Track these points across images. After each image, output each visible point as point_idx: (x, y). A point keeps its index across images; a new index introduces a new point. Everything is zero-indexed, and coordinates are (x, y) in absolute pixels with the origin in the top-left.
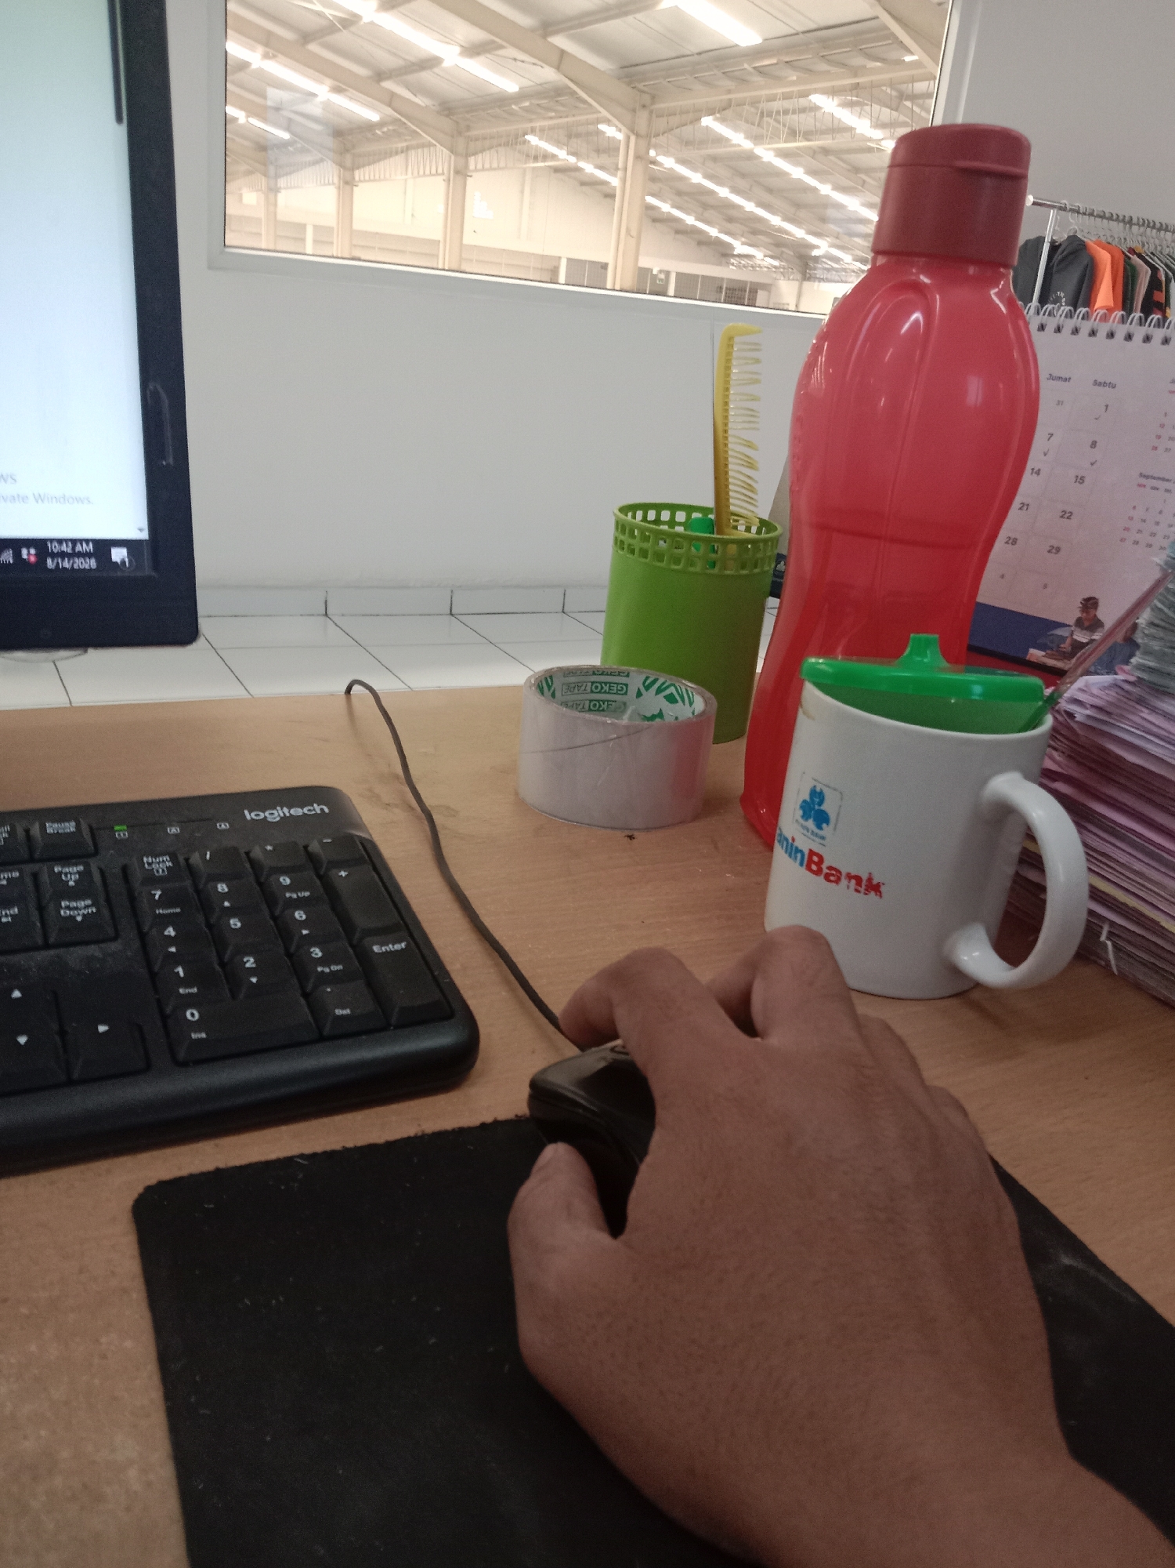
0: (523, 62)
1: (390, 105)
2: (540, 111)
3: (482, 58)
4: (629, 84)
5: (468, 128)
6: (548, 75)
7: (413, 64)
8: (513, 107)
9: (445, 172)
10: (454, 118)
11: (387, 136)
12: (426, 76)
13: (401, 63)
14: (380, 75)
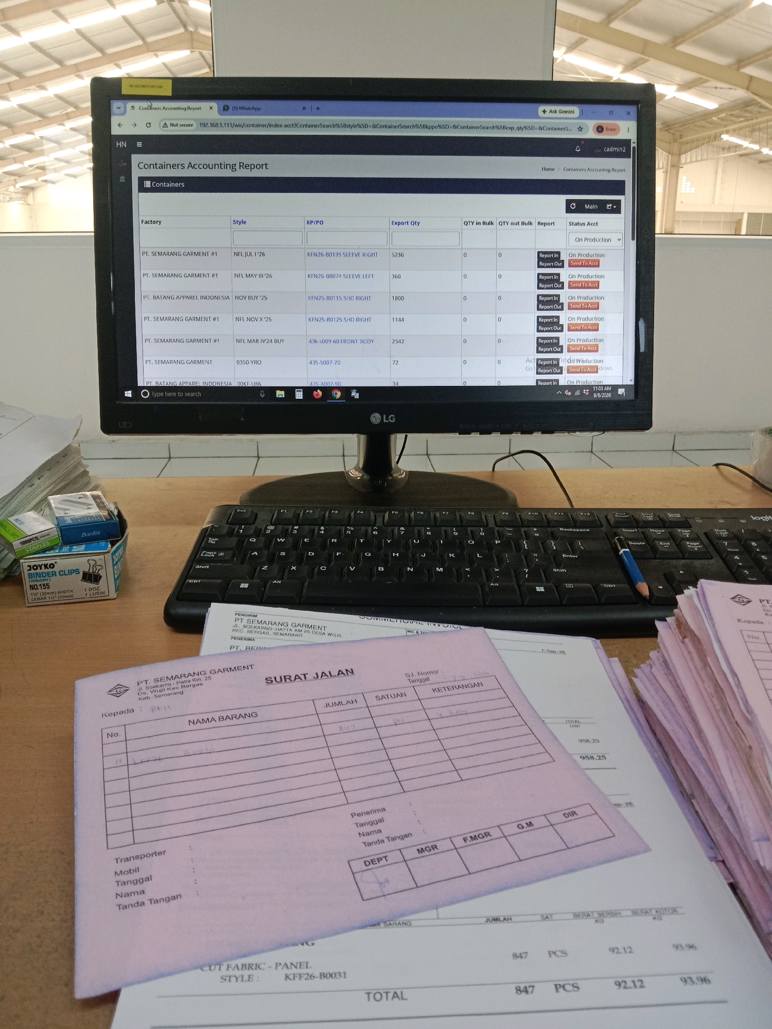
0: (722, 88)
2: (732, 118)
3: (693, 90)
5: (681, 136)
6: (740, 94)
8: (714, 118)
9: (665, 166)
10: (672, 131)
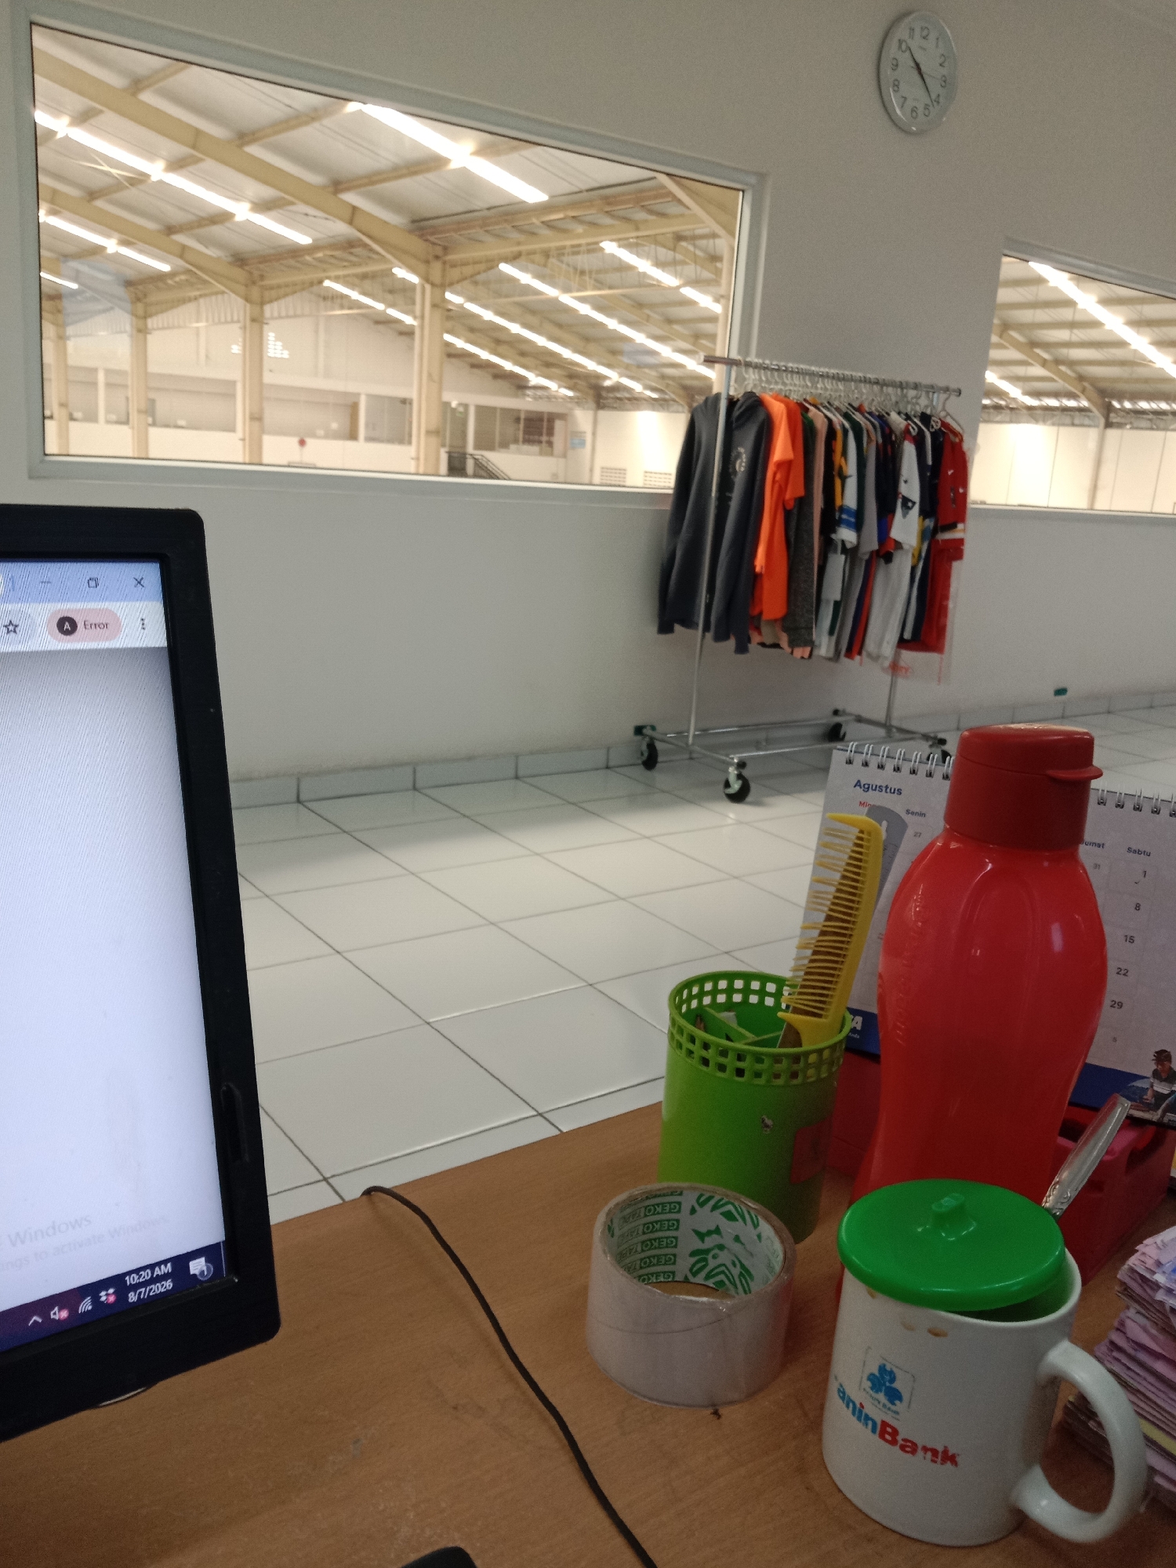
0: (315, 217)
1: (181, 257)
2: (333, 261)
3: (274, 213)
4: (421, 236)
5: (262, 277)
6: (340, 228)
7: (203, 219)
8: (308, 258)
9: (241, 319)
10: (247, 268)
11: (180, 286)
12: (216, 230)
13: (191, 217)
14: (170, 230)
